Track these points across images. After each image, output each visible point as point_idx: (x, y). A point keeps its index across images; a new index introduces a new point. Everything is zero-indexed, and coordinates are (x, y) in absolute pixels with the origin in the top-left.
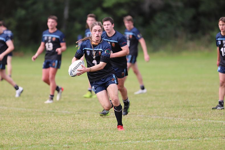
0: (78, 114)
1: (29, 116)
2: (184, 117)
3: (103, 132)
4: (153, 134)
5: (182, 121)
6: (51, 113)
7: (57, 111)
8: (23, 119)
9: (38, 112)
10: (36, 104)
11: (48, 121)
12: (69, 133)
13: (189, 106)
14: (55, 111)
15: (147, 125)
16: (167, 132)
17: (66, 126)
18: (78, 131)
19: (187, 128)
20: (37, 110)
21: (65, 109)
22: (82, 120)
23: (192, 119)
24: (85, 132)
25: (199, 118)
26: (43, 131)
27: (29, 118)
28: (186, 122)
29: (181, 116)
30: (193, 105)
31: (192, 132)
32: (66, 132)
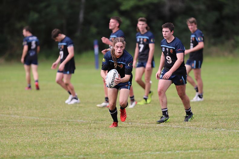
0: (94, 123)
1: (42, 125)
2: (207, 126)
3: (121, 142)
4: (174, 145)
5: (204, 130)
6: (65, 122)
7: (72, 120)
8: (36, 128)
9: (51, 121)
10: (50, 113)
11: (62, 130)
12: (85, 143)
13: (213, 115)
14: (70, 120)
15: (167, 135)
16: (189, 143)
17: (81, 136)
18: (94, 141)
19: (211, 139)
20: (50, 119)
21: (80, 118)
22: (98, 130)
23: (216, 129)
24: (101, 142)
25: (223, 128)
26: (57, 141)
27: (42, 128)
28: (209, 132)
29: (204, 126)
30: (216, 114)
31: (216, 143)
32: (82, 142)
